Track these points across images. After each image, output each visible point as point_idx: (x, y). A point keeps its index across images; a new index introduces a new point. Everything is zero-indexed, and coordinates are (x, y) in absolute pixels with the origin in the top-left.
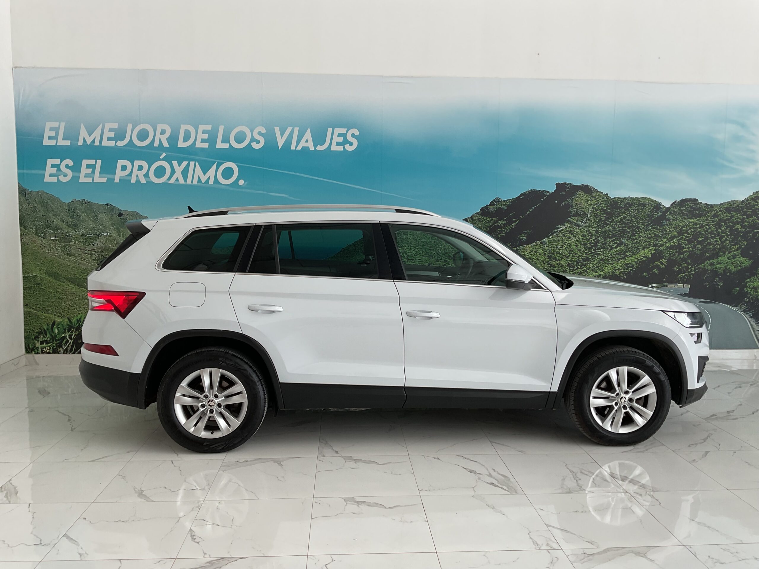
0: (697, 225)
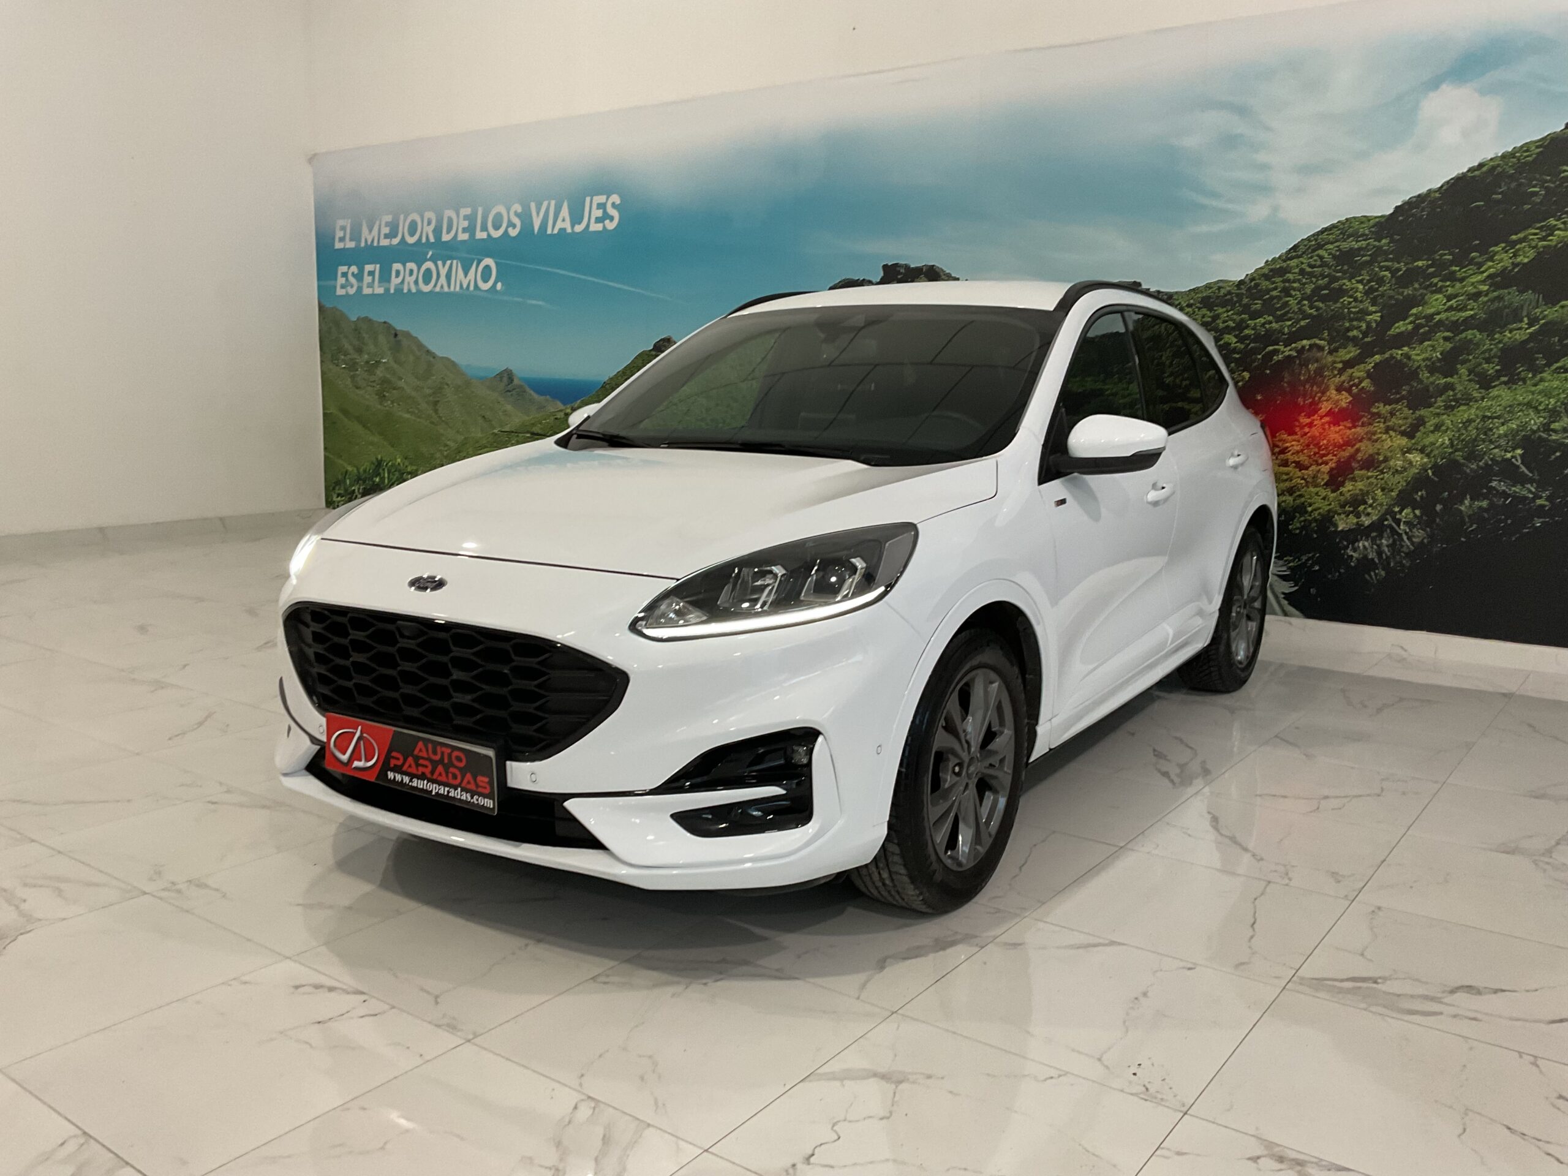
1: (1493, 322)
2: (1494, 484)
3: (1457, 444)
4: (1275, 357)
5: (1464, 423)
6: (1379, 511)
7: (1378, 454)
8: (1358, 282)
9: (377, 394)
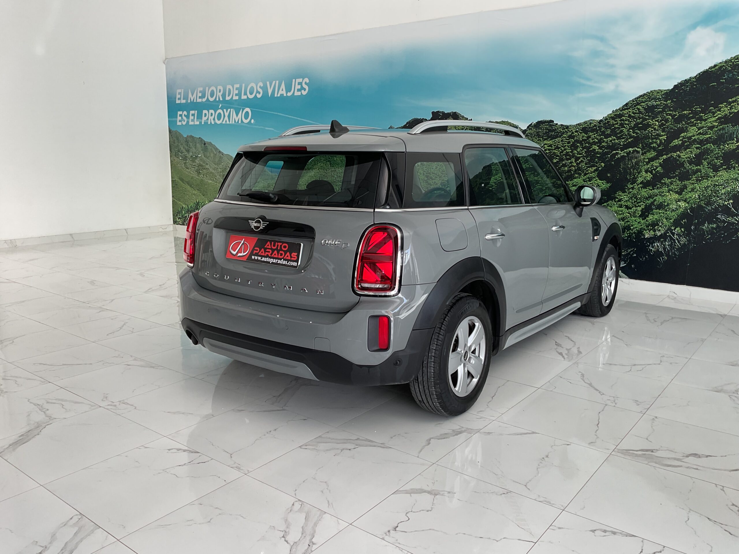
0: (552, 147)
1: (720, 140)
2: (719, 216)
3: (702, 198)
4: (616, 156)
5: (705, 188)
6: (664, 229)
7: (664, 202)
8: (656, 121)
9: (196, 171)
